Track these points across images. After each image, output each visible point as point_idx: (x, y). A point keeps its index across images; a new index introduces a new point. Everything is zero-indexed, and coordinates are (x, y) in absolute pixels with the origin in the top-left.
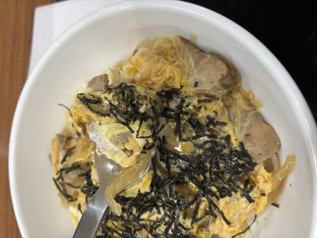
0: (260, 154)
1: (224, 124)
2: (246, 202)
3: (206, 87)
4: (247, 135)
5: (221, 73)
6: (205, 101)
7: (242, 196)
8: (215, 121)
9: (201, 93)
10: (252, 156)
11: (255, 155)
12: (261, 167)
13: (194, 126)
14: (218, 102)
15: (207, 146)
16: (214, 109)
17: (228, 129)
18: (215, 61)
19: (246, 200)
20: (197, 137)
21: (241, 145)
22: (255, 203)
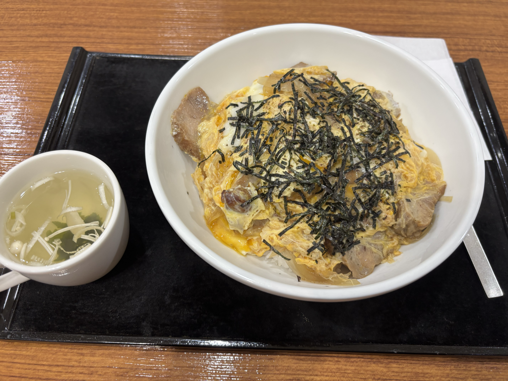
0: (351, 259)
1: (374, 227)
2: (308, 246)
3: (407, 209)
4: (365, 248)
5: (421, 220)
6: (394, 208)
7: (314, 243)
8: (377, 218)
9: (400, 205)
10: (350, 252)
11: (351, 254)
12: (339, 261)
13: (370, 199)
14: (394, 220)
15: (353, 212)
16: (389, 216)
17: (370, 231)
18: (430, 216)
19: (310, 247)
20: (362, 203)
21: (358, 242)
22: (306, 256)
